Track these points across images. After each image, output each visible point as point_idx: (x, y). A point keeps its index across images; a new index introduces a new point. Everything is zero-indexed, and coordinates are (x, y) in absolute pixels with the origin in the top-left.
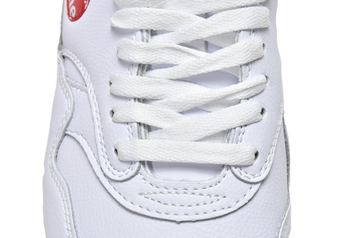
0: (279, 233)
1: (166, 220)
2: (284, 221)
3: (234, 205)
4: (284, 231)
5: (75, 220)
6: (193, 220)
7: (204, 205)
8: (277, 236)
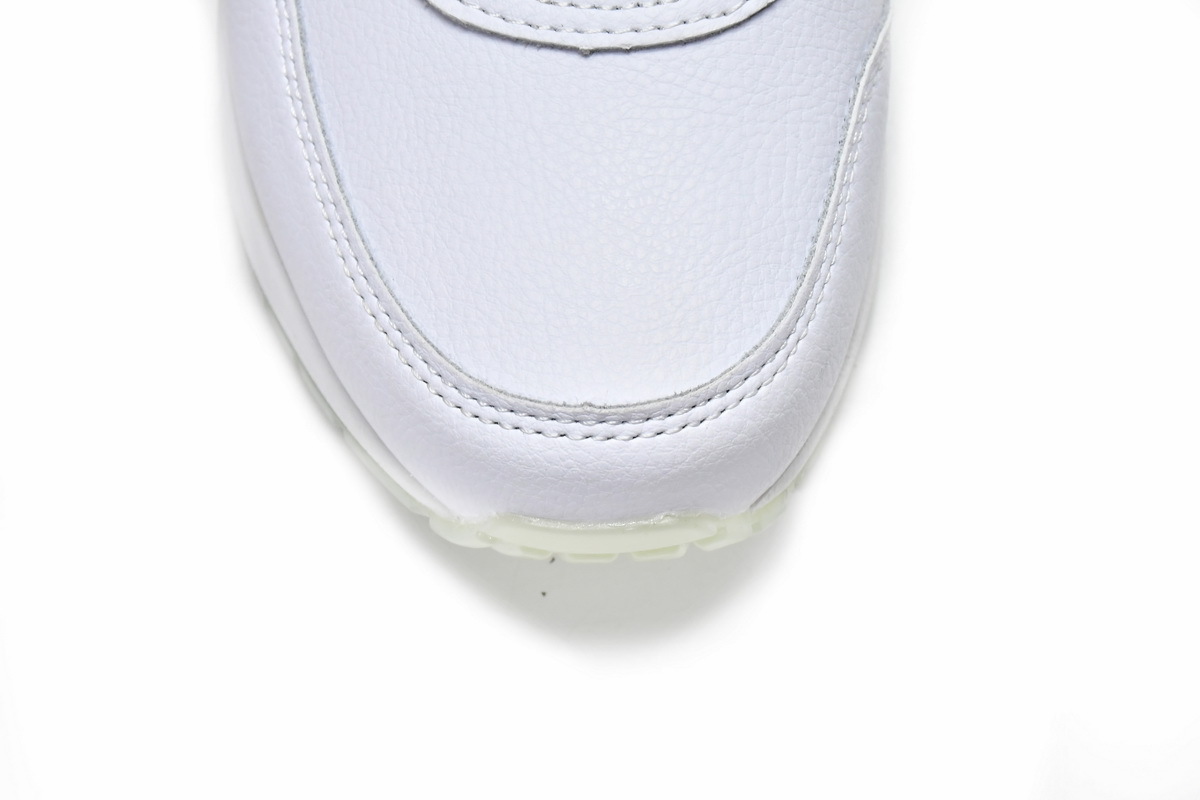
0: (857, 90)
1: (553, 47)
2: (872, 58)
3: (736, 7)
4: (871, 84)
5: (308, 50)
6: (624, 48)
7: (654, 5)
8: (852, 96)
